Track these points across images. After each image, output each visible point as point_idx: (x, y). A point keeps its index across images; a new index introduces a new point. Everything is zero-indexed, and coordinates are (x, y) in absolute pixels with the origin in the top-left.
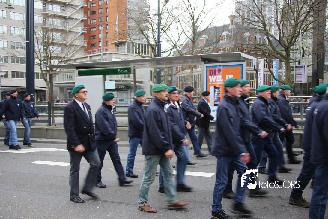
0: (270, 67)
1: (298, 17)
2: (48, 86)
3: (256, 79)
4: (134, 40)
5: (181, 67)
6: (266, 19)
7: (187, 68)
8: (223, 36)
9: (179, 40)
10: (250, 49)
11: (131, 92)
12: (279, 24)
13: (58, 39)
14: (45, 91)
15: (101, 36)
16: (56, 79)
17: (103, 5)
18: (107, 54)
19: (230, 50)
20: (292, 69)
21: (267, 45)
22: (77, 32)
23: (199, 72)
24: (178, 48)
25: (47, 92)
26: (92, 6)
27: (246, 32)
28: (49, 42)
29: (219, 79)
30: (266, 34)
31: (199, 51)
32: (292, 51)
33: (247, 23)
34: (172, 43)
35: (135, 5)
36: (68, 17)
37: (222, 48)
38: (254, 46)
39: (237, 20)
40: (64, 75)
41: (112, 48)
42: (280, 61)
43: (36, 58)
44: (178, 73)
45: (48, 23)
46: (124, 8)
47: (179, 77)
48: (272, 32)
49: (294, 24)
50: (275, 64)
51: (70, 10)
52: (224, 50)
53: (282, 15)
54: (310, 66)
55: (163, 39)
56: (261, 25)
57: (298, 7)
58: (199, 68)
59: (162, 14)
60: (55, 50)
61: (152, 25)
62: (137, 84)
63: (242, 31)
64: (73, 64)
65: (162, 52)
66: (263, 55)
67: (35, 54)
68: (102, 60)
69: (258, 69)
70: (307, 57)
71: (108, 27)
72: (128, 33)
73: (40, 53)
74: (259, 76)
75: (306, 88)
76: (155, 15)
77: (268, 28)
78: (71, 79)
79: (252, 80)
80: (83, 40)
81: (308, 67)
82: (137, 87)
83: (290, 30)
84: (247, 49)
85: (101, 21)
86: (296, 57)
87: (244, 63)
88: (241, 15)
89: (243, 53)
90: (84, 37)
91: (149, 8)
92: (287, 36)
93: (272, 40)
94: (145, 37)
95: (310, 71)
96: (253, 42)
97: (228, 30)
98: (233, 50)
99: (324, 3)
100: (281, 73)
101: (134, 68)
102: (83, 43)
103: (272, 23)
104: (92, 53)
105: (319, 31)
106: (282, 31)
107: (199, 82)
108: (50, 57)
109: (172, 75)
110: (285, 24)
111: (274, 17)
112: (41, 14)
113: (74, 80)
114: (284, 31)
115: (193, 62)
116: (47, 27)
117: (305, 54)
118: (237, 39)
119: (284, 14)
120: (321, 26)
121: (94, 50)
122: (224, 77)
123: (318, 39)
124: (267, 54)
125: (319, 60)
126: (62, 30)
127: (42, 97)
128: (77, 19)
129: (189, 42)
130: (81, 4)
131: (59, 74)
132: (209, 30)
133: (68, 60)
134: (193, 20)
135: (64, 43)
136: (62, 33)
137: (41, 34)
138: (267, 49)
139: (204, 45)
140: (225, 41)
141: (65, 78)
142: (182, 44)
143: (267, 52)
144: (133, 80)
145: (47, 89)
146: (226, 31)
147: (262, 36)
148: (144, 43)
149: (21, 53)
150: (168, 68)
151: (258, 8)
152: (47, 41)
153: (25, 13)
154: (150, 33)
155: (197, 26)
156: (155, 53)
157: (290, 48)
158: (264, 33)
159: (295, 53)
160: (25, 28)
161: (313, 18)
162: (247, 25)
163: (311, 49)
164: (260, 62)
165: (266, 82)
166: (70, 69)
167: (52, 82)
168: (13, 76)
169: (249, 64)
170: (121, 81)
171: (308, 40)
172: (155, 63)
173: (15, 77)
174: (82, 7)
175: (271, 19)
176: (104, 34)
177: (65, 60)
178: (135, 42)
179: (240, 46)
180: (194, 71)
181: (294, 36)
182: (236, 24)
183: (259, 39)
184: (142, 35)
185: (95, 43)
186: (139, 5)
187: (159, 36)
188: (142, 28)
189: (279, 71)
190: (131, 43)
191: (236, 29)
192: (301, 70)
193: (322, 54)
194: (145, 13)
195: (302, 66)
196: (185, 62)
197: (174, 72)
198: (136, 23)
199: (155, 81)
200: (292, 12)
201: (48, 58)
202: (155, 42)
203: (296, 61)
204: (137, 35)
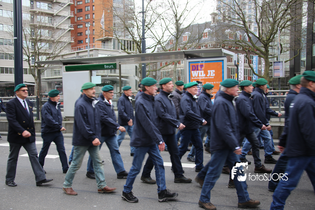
0: (250, 62)
1: (277, 15)
2: (36, 81)
3: (236, 74)
4: (119, 36)
5: (165, 63)
6: (246, 16)
7: (171, 63)
8: (205, 33)
9: (163, 36)
10: (231, 45)
11: (117, 87)
12: (258, 22)
13: (45, 36)
14: (34, 86)
15: (88, 32)
16: (44, 75)
17: (89, 3)
18: (94, 50)
19: (212, 47)
20: (270, 64)
21: (247, 42)
22: (64, 29)
23: (182, 67)
24: (162, 44)
25: (35, 87)
26: (78, 4)
27: (227, 29)
28: (37, 38)
29: (201, 74)
30: (246, 31)
31: (182, 48)
32: (271, 47)
33: (228, 20)
34: (156, 40)
35: (120, 3)
36: (55, 15)
37: (204, 45)
38: (235, 42)
39: (219, 18)
40: (52, 71)
41: (98, 45)
42: (260, 57)
43: (24, 54)
44: (162, 69)
45: (36, 20)
46: (109, 6)
47: (163, 72)
48: (252, 29)
49: (273, 22)
50: (255, 60)
51: (57, 7)
52: (206, 46)
53: (261, 12)
54: (287, 61)
55: (147, 35)
56: (242, 23)
57: (276, 5)
58: (182, 63)
59: (146, 12)
60: (43, 47)
61: (137, 22)
62: (122, 79)
63: (223, 28)
64: (61, 60)
65: (146, 48)
66: (244, 51)
67: (23, 50)
68: (89, 56)
69: (239, 65)
70: (285, 53)
71: (95, 24)
72: (113, 30)
73: (28, 50)
74: (239, 71)
75: (284, 82)
76: (140, 13)
77: (248, 25)
78: (59, 74)
79: (233, 75)
80: (70, 37)
81: (285, 62)
82: (123, 82)
83: (269, 28)
84: (228, 45)
85: (88, 19)
86: (274, 53)
87: (225, 59)
88: (222, 13)
89: (224, 50)
90: (71, 33)
91: (134, 6)
92: (265, 33)
93: (252, 37)
94: (130, 34)
95: (287, 66)
96: (234, 39)
97: (210, 27)
98: (214, 46)
99: (300, 2)
100: (260, 68)
101: (120, 64)
102: (70, 39)
103: (252, 21)
104: (79, 49)
105: (296, 28)
106: (261, 28)
107: (182, 77)
108: (38, 53)
109: (157, 70)
110: (264, 21)
111: (253, 15)
112: (28, 12)
113: (62, 75)
114: (263, 29)
115: (176, 58)
116: (35, 24)
117: (283, 50)
118: (218, 36)
119: (263, 12)
120: (298, 24)
121: (81, 46)
122: (206, 73)
123: (295, 35)
124: (247, 50)
125: (296, 55)
126: (50, 27)
127: (31, 92)
128: (65, 17)
129: (173, 39)
130: (68, 2)
131: (47, 69)
132: (192, 27)
133: (56, 56)
134: (176, 17)
135: (51, 40)
136: (49, 29)
137: (28, 30)
138: (247, 45)
139: (187, 42)
140: (207, 38)
141: (52, 73)
142: (166, 40)
143: (247, 48)
144: (118, 75)
145: (35, 84)
146: (207, 28)
147: (242, 33)
148: (129, 40)
149: (10, 49)
150: (152, 64)
151: (238, 6)
152: (35, 38)
153: (13, 11)
154: (135, 30)
155: (181, 23)
156: (140, 49)
157: (269, 45)
158: (244, 30)
159: (273, 50)
160: (13, 25)
161: (290, 16)
162: (228, 22)
163: (288, 46)
164: (241, 58)
165: (246, 77)
166: (58, 65)
167: (40, 78)
168: (2, 72)
169: (230, 59)
170: (108, 76)
171: (285, 37)
172: (140, 58)
173: (4, 73)
174: (69, 5)
175: (250, 17)
176: (90, 31)
177: (53, 56)
178: (120, 38)
179: (222, 42)
180: (177, 67)
181: (273, 33)
182: (218, 21)
183: (239, 36)
184: (127, 32)
185: (82, 40)
186: (124, 3)
187: (144, 33)
188: (127, 25)
189: (258, 66)
190: (117, 40)
191: (217, 26)
192: (279, 65)
193: (299, 50)
194: (130, 11)
195: (280, 62)
196: (169, 58)
197: (158, 68)
198: (121, 20)
199: (140, 76)
200: (271, 10)
201: (36, 54)
202: (140, 39)
203: (274, 57)
204: (122, 32)
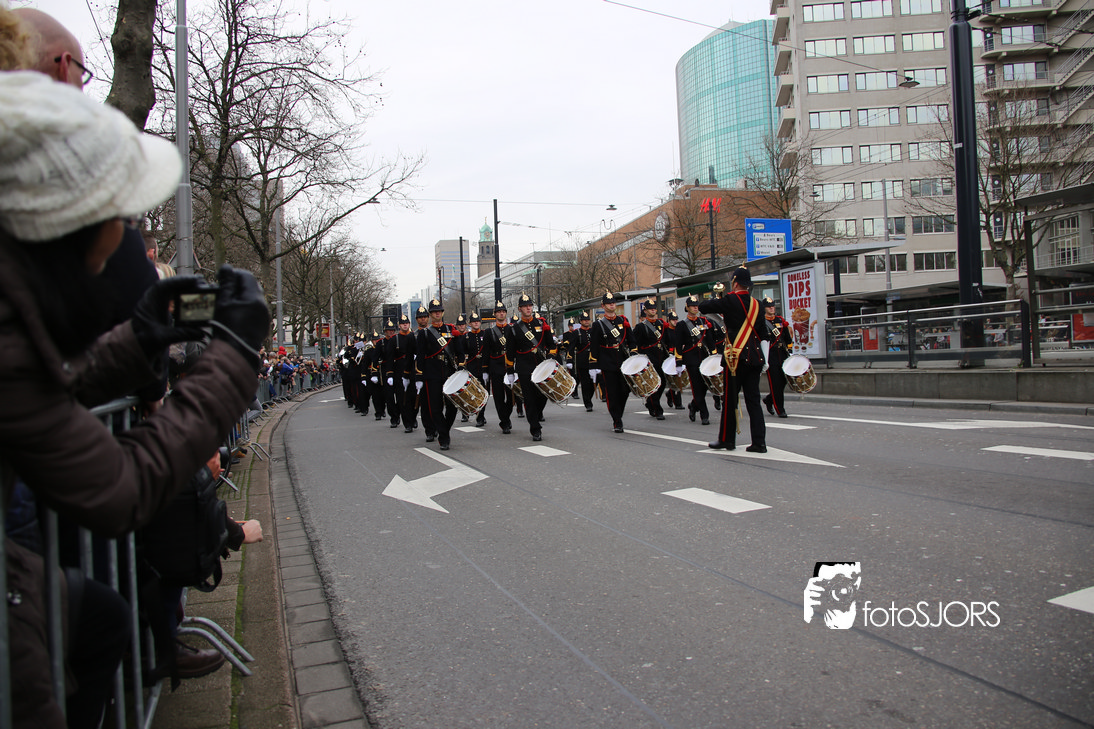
22: (1087, 125)
36: (1058, 88)
45: (1003, 115)
51: (1062, 65)
60: (1025, 182)
112: (985, 96)
116: (1000, 125)
126: (1042, 125)
136: (1042, 134)
168: (918, 266)
173: (922, 269)
